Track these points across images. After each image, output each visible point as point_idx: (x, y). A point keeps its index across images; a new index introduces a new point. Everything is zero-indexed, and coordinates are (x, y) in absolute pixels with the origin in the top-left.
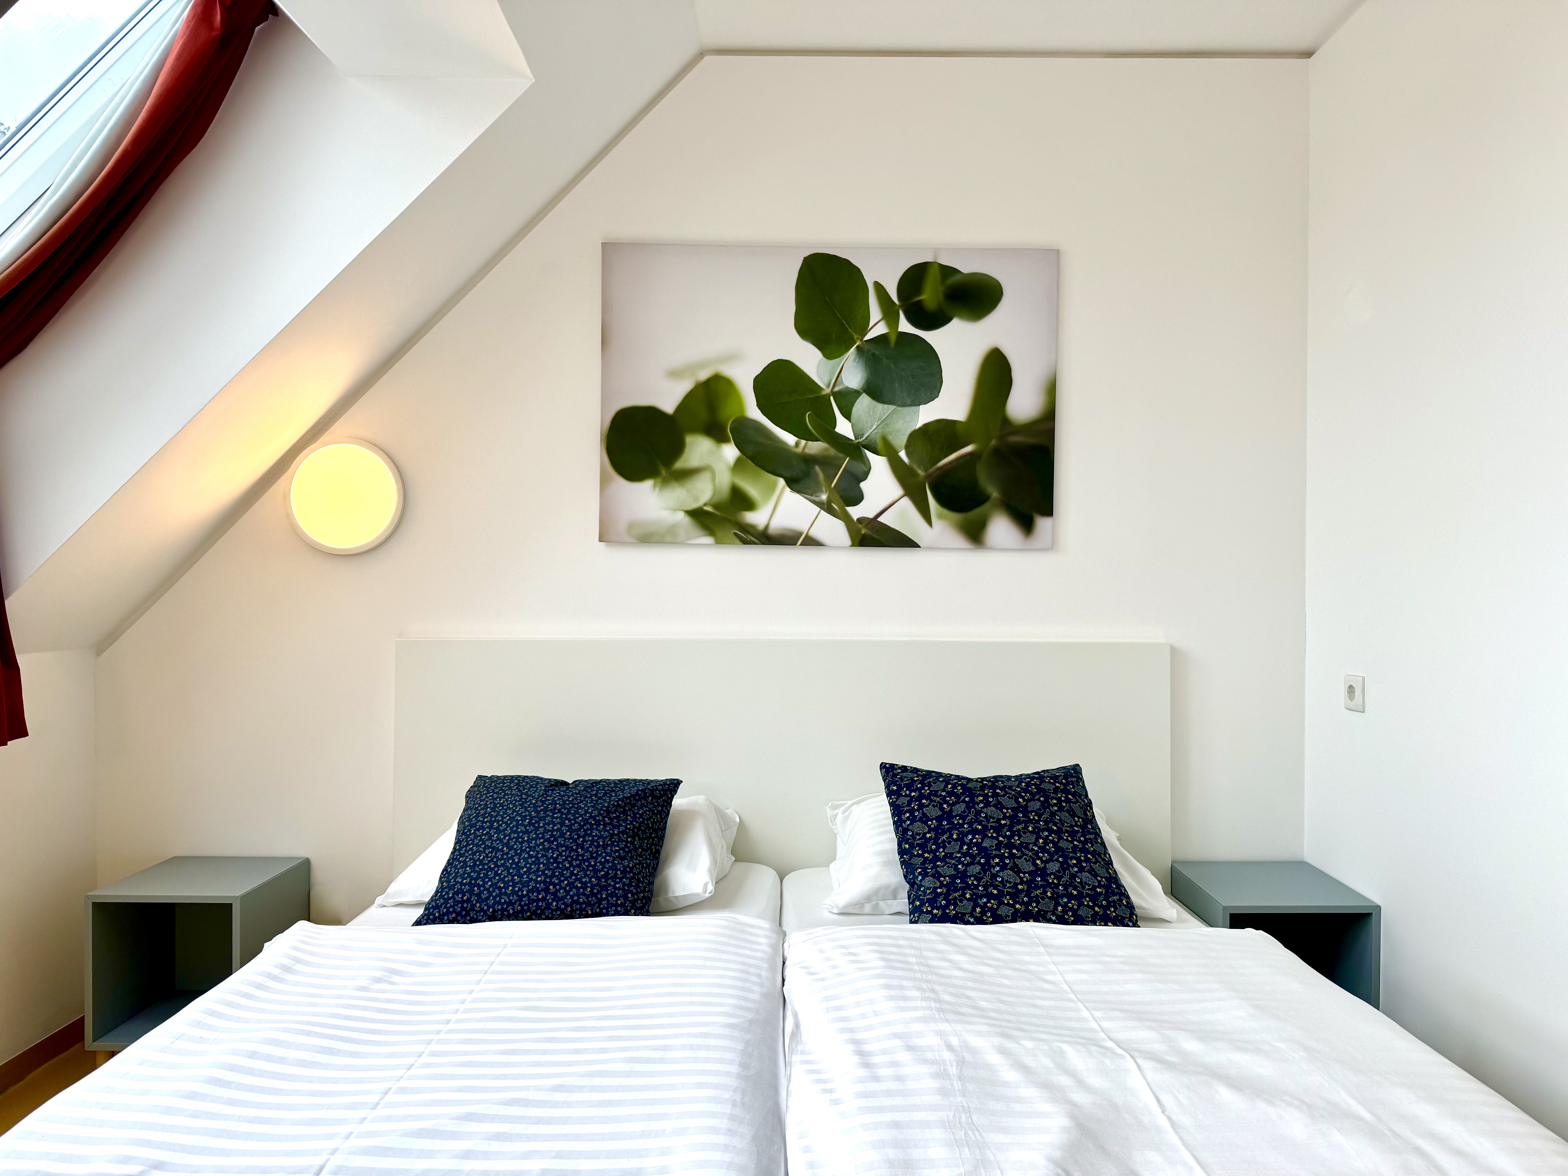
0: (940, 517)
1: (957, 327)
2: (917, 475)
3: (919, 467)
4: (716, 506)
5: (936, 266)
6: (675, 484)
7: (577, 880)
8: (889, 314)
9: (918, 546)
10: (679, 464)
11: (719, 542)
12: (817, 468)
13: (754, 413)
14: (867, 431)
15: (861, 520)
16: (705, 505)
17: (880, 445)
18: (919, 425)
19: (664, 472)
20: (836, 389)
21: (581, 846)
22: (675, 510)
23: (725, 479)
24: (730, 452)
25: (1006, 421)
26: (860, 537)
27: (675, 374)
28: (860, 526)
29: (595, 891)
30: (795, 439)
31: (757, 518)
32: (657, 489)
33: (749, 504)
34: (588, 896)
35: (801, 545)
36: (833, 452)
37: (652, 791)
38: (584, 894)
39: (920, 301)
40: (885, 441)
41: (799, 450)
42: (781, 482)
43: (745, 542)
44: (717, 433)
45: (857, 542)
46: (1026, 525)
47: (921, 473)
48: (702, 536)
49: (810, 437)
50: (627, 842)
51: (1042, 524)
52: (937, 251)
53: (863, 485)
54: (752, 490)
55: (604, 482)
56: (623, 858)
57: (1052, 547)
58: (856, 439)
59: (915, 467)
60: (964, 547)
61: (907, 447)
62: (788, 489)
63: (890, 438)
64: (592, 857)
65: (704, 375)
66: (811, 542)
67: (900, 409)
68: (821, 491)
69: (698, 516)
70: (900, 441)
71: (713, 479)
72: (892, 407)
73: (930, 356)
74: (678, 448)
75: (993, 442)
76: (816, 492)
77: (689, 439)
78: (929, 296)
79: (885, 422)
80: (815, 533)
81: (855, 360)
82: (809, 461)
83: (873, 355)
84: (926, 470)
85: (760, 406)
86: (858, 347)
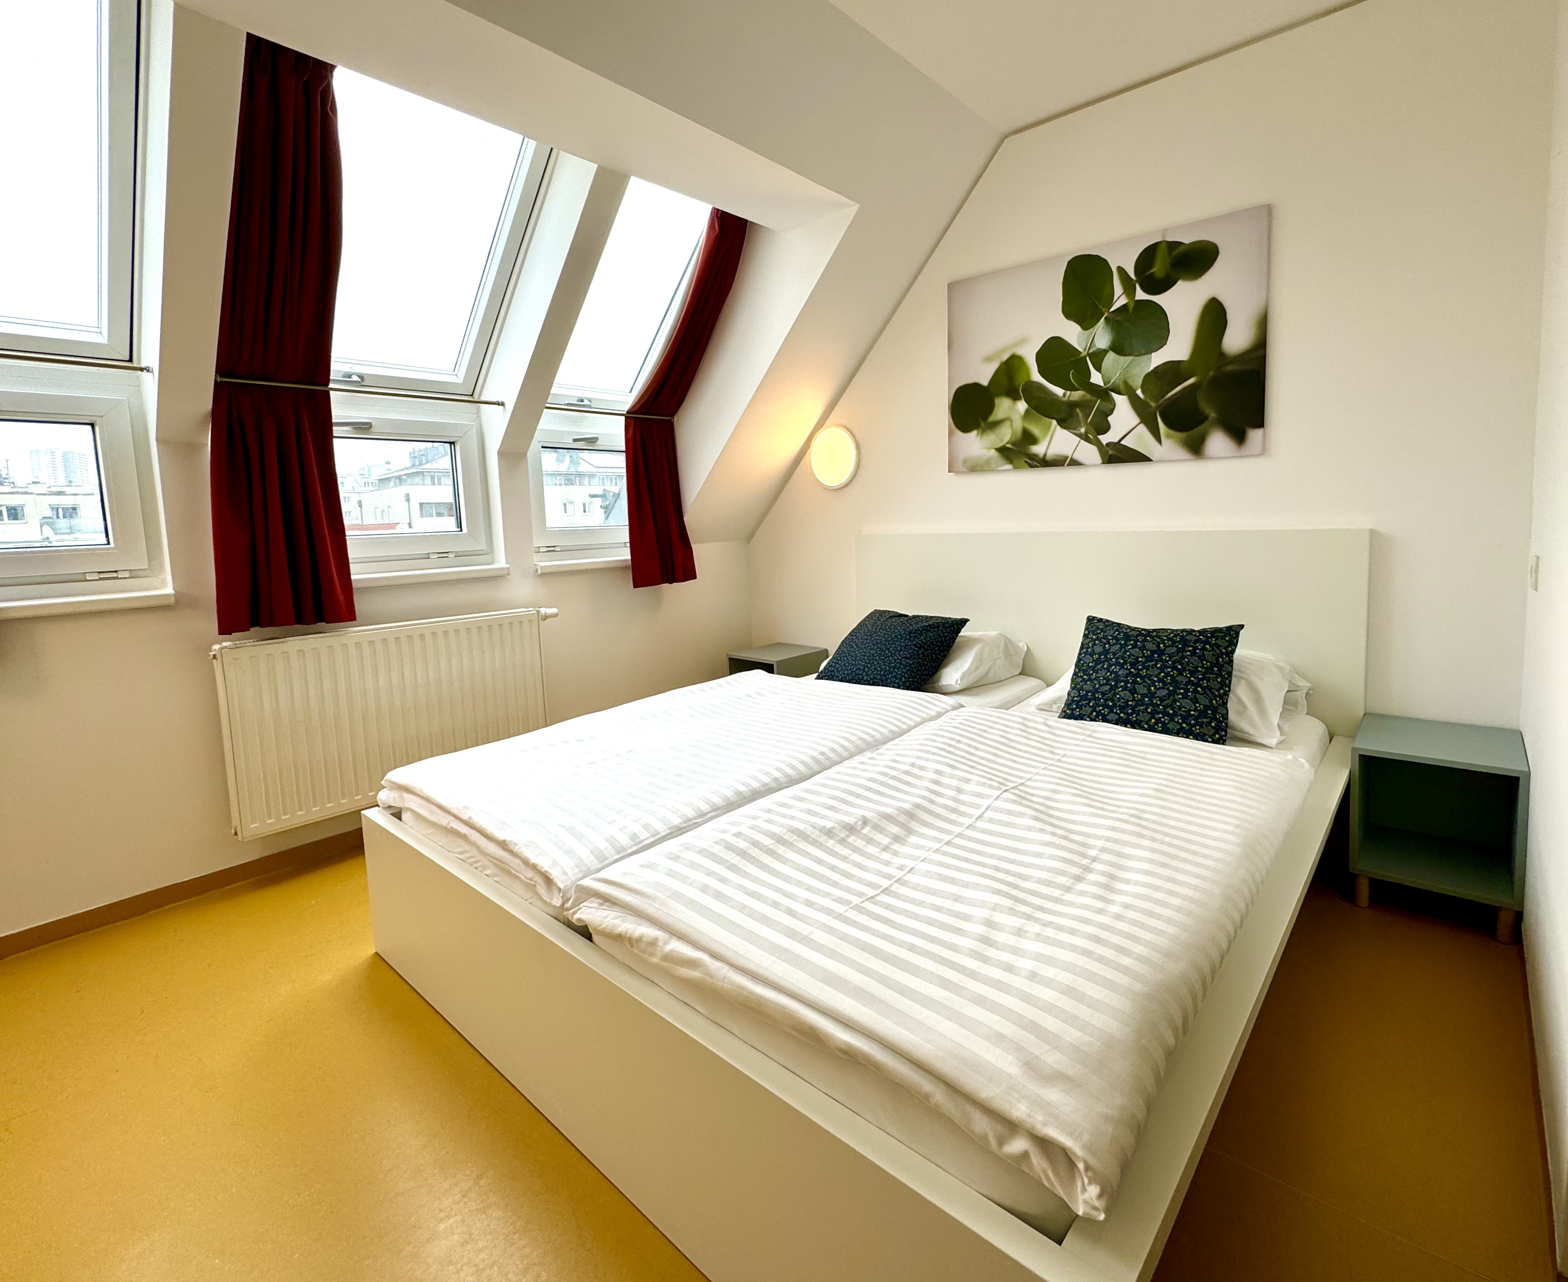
0: (1168, 436)
1: (1182, 287)
2: (1150, 406)
3: (1151, 400)
4: (1013, 444)
5: (1164, 245)
6: (989, 431)
8: (1129, 289)
9: (1151, 460)
10: (992, 419)
11: (1015, 468)
12: (1078, 410)
13: (1036, 377)
14: (1113, 378)
15: (1108, 444)
16: (1007, 443)
17: (1122, 387)
18: (1152, 368)
19: (983, 424)
20: (1091, 351)
22: (990, 448)
23: (1019, 424)
24: (1022, 406)
25: (1222, 355)
26: (1108, 457)
27: (988, 359)
28: (1108, 448)
30: (1063, 391)
31: (1039, 449)
32: (979, 436)
33: (1034, 441)
35: (1068, 465)
36: (1089, 397)
39: (1152, 273)
40: (1126, 383)
41: (1066, 399)
42: (1054, 422)
43: (1031, 466)
44: (1014, 395)
45: (1106, 461)
46: (1239, 437)
47: (1153, 404)
48: (1006, 464)
49: (1073, 389)
51: (1255, 436)
52: (1164, 232)
53: (1109, 418)
54: (1035, 430)
55: (951, 434)
57: (1264, 451)
58: (1105, 385)
59: (1148, 401)
60: (1185, 458)
61: (1142, 387)
62: (1059, 427)
63: (1130, 381)
65: (1005, 357)
66: (1074, 463)
67: (1137, 358)
68: (1081, 426)
69: (1004, 451)
70: (1137, 382)
71: (1012, 425)
72: (1131, 358)
73: (1160, 314)
74: (991, 408)
75: (1211, 373)
76: (1077, 427)
77: (997, 401)
78: (1158, 269)
79: (1126, 369)
80: (1078, 456)
81: (1103, 328)
82: (1072, 405)
83: (1117, 321)
84: (1156, 401)
85: (1041, 372)
86: (1105, 318)
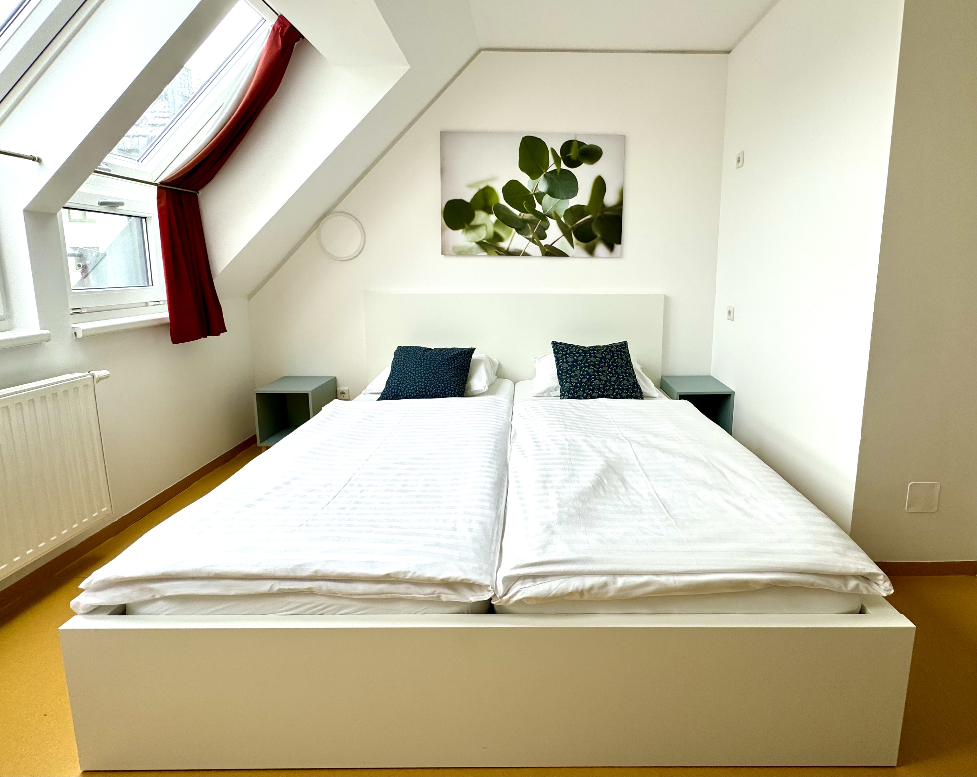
0: (577, 244)
1: (584, 166)
2: (568, 227)
3: (569, 224)
4: (487, 240)
5: (576, 143)
6: (471, 231)
7: (436, 385)
8: (557, 161)
9: (568, 256)
10: (473, 223)
11: (489, 254)
12: (528, 224)
13: (502, 202)
14: (548, 209)
15: (545, 246)
16: (483, 239)
17: (553, 215)
18: (569, 207)
19: (466, 226)
20: (536, 192)
21: (438, 372)
22: (472, 241)
23: (491, 229)
24: (493, 218)
25: (603, 206)
26: (545, 253)
27: (471, 186)
28: (545, 248)
29: (443, 389)
30: (519, 212)
31: (504, 245)
32: (464, 233)
33: (501, 239)
34: (441, 390)
35: (522, 255)
36: (534, 218)
37: (464, 352)
38: (439, 390)
39: (569, 156)
40: (555, 213)
41: (521, 217)
42: (514, 230)
43: (499, 254)
44: (488, 211)
45: (544, 254)
46: (611, 248)
47: (570, 226)
48: (482, 252)
49: (525, 212)
50: (455, 371)
51: (617, 247)
52: (576, 135)
53: (546, 231)
54: (502, 233)
55: (443, 230)
56: (453, 377)
57: (621, 256)
58: (544, 212)
59: (567, 224)
60: (586, 256)
61: (564, 216)
62: (516, 233)
63: (557, 212)
64: (442, 377)
65: (482, 186)
66: (526, 254)
67: (562, 200)
68: (530, 234)
69: (480, 243)
70: (561, 213)
71: (487, 229)
72: (558, 200)
73: (573, 179)
74: (472, 217)
75: (598, 214)
76: (528, 234)
77: (476, 213)
78: (573, 154)
79: (555, 206)
80: (527, 251)
81: (543, 180)
82: (525, 221)
83: (551, 178)
84: (572, 225)
85: (505, 199)
86: (544, 175)
